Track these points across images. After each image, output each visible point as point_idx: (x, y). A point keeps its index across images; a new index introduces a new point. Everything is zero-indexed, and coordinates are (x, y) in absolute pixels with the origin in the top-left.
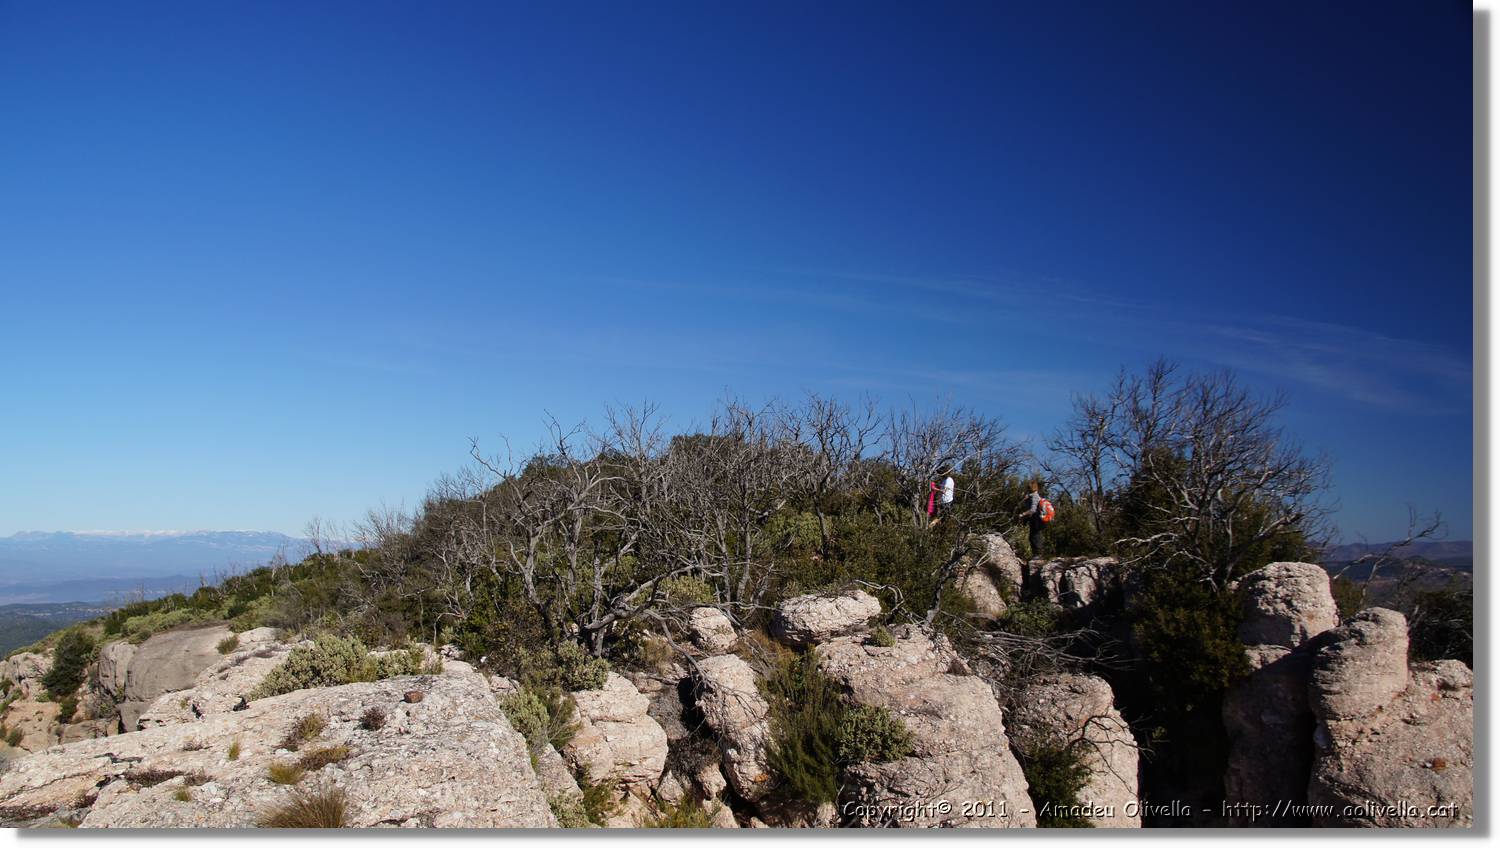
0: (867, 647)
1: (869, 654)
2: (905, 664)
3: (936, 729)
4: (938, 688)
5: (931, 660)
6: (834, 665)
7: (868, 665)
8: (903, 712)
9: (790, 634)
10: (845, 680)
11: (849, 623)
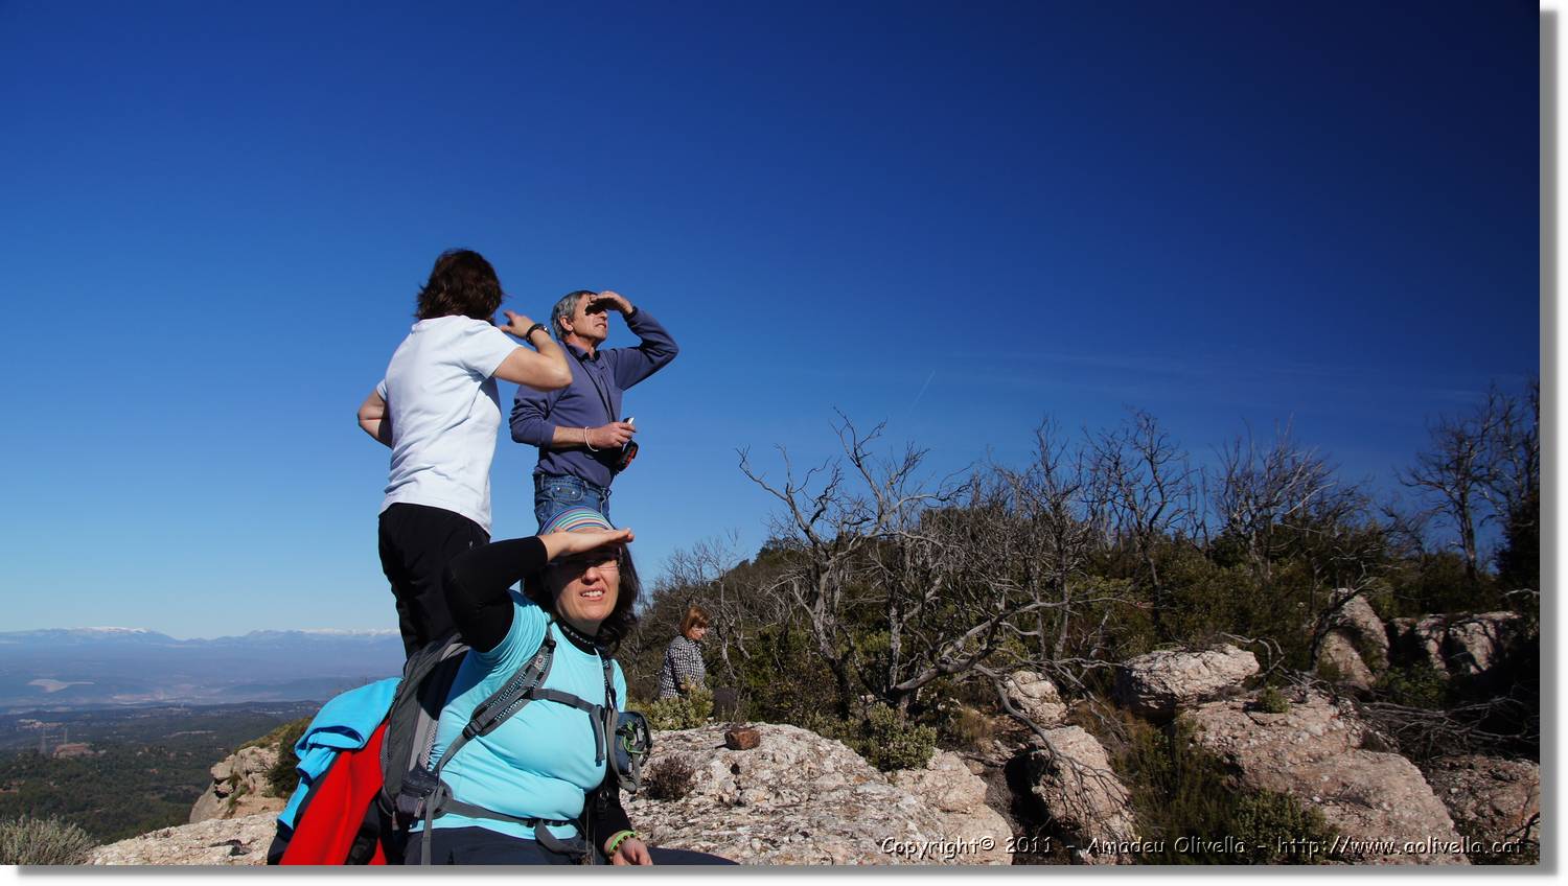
0: (1253, 714)
1: (1256, 723)
2: (1307, 736)
3: (1366, 822)
4: (1358, 768)
5: (1339, 730)
6: (1212, 737)
7: (1259, 738)
8: (1317, 799)
9: (1145, 700)
10: (1231, 757)
11: (1221, 684)
